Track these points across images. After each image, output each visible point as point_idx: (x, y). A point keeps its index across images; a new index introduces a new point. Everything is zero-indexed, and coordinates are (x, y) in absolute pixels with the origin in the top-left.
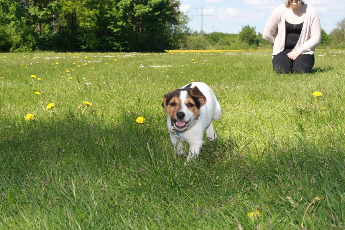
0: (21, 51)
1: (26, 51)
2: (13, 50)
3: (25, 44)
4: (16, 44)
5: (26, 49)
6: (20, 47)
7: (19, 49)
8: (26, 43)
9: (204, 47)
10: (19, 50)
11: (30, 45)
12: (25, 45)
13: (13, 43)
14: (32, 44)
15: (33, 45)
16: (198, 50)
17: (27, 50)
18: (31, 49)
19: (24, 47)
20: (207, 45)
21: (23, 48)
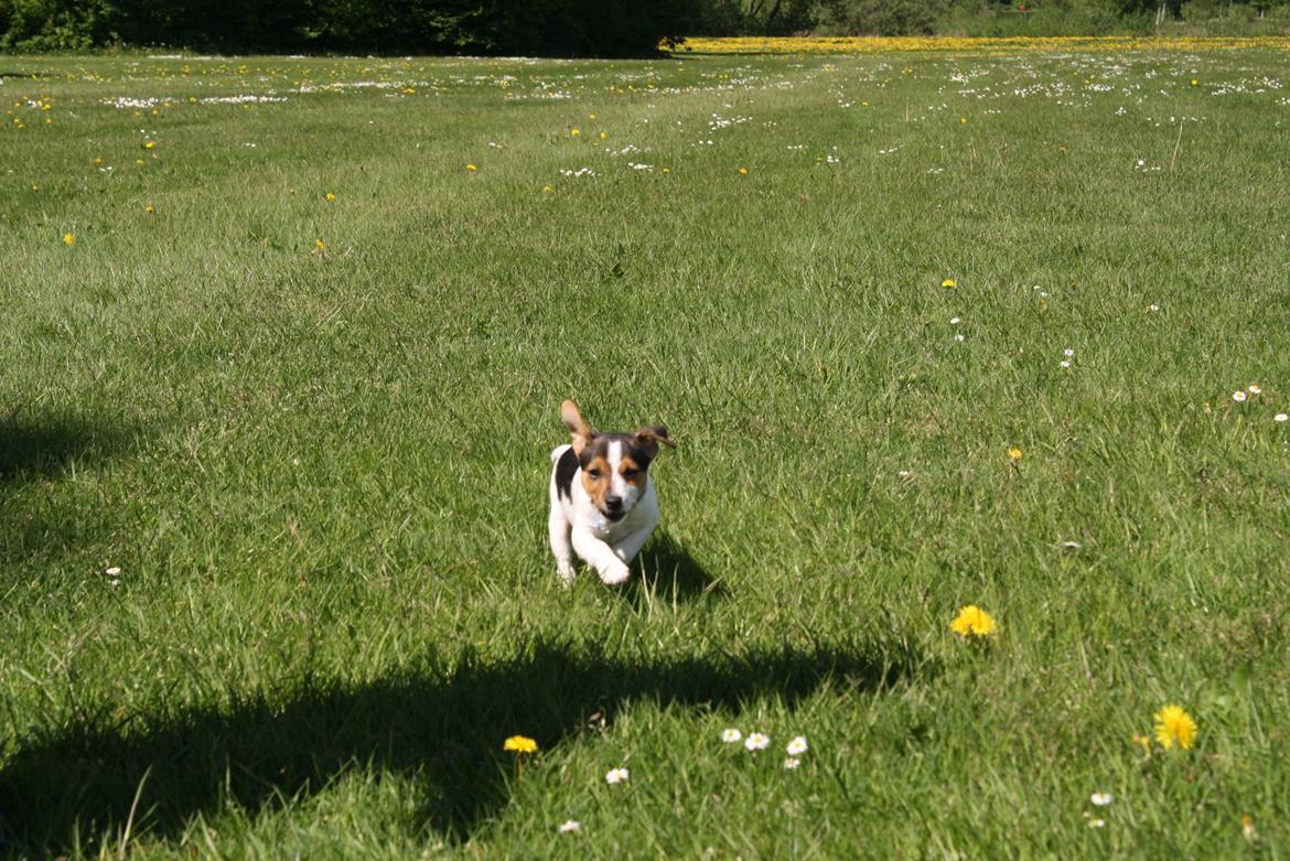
0: (47, 49)
1: (68, 46)
2: (12, 42)
3: (62, 16)
4: (25, 16)
5: (69, 37)
6: (45, 30)
7: (36, 39)
8: (66, 15)
9: (931, 20)
10: (40, 43)
11: (82, 21)
12: (62, 24)
13: (13, 12)
14: (91, 19)
15: (94, 23)
16: (902, 33)
17: (73, 42)
18: (88, 40)
19: (58, 30)
20: (942, 11)
21: (54, 33)
